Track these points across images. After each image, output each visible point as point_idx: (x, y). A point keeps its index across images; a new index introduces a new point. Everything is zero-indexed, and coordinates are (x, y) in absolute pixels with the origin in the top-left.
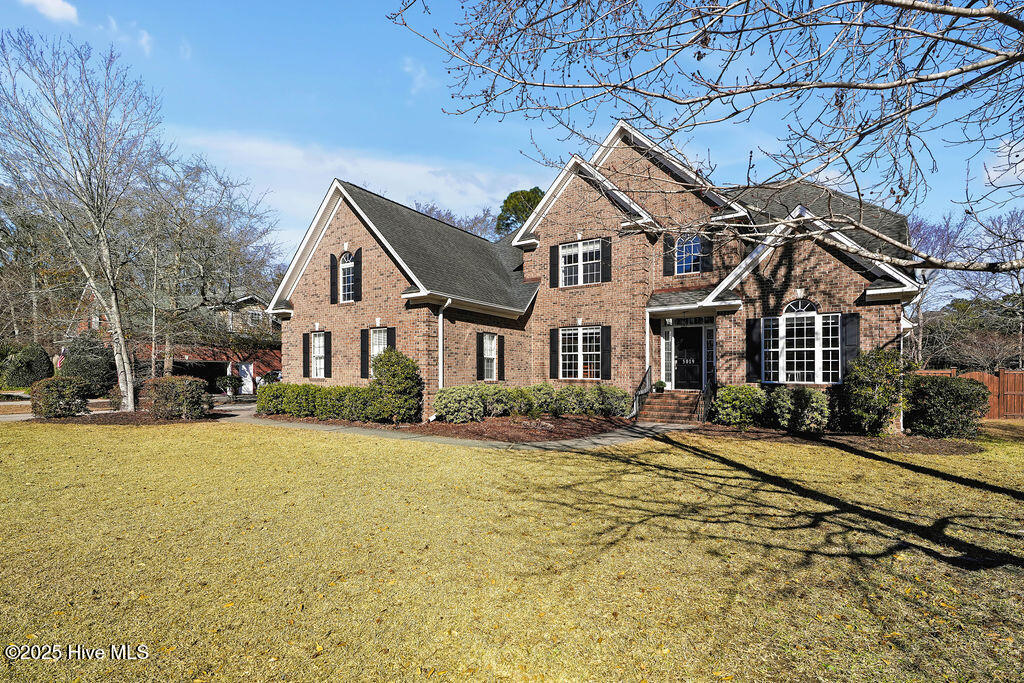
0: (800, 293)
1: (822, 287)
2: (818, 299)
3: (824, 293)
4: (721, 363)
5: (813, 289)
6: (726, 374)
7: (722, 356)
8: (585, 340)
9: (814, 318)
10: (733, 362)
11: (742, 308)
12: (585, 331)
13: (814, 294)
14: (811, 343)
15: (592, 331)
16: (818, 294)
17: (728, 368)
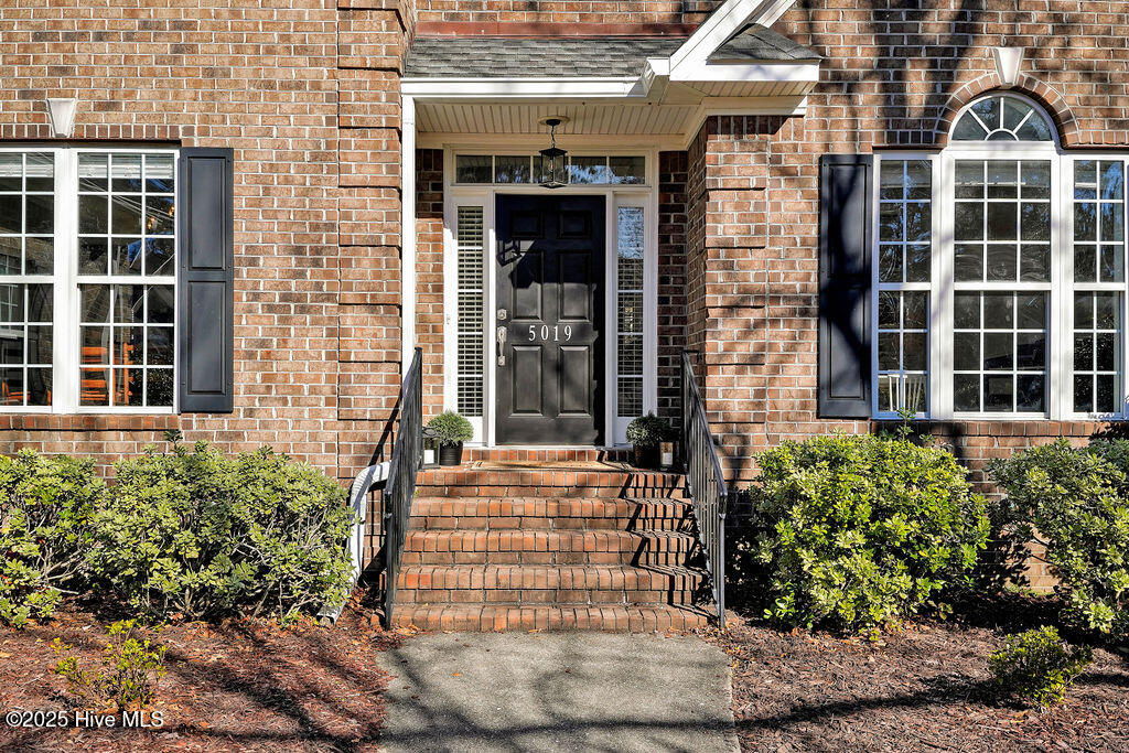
0: (1009, 65)
1: (1083, 48)
2: (1063, 93)
3: (1087, 72)
4: (723, 338)
5: (1051, 57)
6: (747, 383)
7: (731, 308)
8: (91, 215)
9: (1046, 166)
10: (766, 334)
11: (803, 108)
12: (94, 171)
13: (1056, 71)
14: (1040, 264)
15: (128, 171)
16: (1066, 76)
17: (754, 361)
